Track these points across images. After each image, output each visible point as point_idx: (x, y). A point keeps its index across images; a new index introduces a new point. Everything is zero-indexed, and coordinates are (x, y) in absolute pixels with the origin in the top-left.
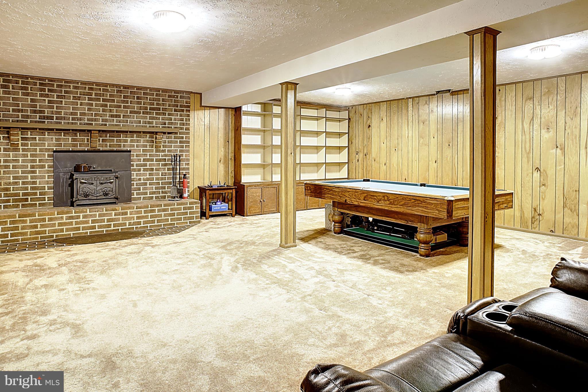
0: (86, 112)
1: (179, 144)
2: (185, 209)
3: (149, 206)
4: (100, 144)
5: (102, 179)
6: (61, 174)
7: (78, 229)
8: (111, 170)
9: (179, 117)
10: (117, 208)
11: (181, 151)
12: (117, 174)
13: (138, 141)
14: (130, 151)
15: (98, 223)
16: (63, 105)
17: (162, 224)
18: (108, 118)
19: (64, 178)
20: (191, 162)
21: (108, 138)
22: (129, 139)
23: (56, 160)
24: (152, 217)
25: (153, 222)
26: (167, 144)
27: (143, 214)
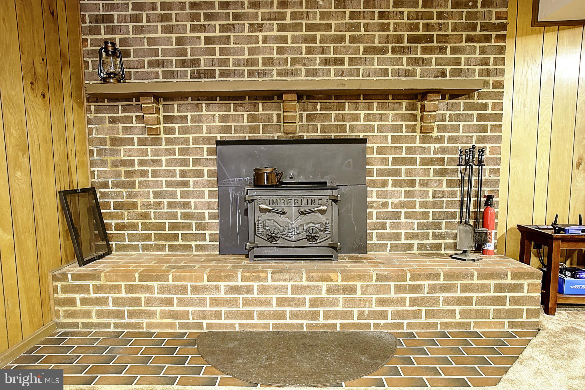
0: (275, 56)
1: (475, 123)
2: (499, 288)
3: (409, 276)
4: (302, 125)
5: (304, 202)
6: (231, 190)
7: (249, 315)
8: (325, 183)
9: (477, 55)
10: (333, 275)
11: (480, 140)
12: (335, 193)
13: (381, 117)
14: (364, 141)
15: (289, 306)
16: (232, 45)
17: (439, 321)
18: (317, 67)
19: (236, 196)
20: (504, 167)
21: (319, 112)
22: (362, 113)
23: (221, 161)
24: (414, 302)
25: (417, 314)
26: (447, 123)
27: (393, 295)
